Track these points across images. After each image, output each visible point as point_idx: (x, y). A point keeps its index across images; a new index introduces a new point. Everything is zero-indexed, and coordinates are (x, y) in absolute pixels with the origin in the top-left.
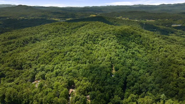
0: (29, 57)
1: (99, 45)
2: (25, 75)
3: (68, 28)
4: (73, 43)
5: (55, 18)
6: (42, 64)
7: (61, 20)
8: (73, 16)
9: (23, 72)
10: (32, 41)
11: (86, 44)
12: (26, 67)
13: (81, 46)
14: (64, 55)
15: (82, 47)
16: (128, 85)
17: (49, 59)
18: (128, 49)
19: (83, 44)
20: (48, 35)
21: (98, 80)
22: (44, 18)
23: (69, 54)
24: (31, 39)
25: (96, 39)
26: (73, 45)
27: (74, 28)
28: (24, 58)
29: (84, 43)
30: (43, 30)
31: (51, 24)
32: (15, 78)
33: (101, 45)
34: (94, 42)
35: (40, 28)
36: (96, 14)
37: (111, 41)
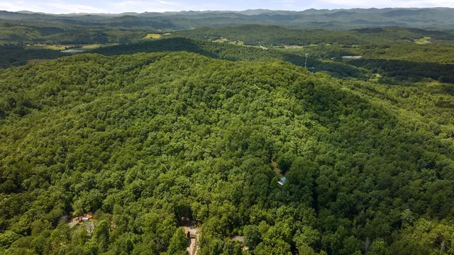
1: (224, 111)
2: (41, 205)
3: (110, 70)
4: (155, 109)
5: (48, 44)
6: (82, 171)
7: (66, 49)
8: (101, 37)
9: (31, 200)
10: (18, 108)
11: (189, 108)
12: (33, 184)
13: (179, 114)
14: (142, 141)
15: (182, 117)
17: (101, 155)
18: (293, 116)
19: (184, 110)
20: (59, 90)
21: (252, 195)
23: (155, 138)
24: (11, 105)
25: (214, 96)
26: (157, 113)
27: (127, 71)
28: (21, 159)
29: (184, 108)
31: (60, 61)
32: (9, 217)
33: (228, 109)
34: (210, 103)
35: (29, 71)
36: (159, 33)
37: (250, 99)
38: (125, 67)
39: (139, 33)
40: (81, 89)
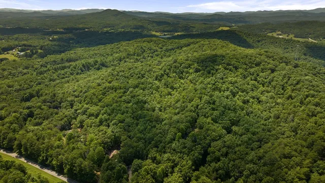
0: (74, 92)
1: (188, 82)
2: (59, 117)
3: (162, 48)
4: (145, 74)
6: (87, 104)
7: (165, 35)
9: (57, 114)
10: (97, 66)
11: (165, 76)
12: (65, 106)
13: (156, 80)
14: (125, 92)
15: (156, 82)
16: (208, 158)
17: (100, 97)
18: (238, 93)
19: (161, 77)
20: (124, 58)
22: (139, 30)
24: (95, 64)
25: (186, 70)
26: (144, 77)
27: (171, 50)
28: (67, 92)
29: (162, 75)
30: (120, 50)
32: (43, 120)
33: (191, 81)
34: (181, 75)
37: (211, 75)
38: (170, 47)
39: (214, 26)
40: (137, 59)
